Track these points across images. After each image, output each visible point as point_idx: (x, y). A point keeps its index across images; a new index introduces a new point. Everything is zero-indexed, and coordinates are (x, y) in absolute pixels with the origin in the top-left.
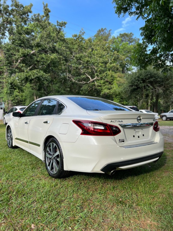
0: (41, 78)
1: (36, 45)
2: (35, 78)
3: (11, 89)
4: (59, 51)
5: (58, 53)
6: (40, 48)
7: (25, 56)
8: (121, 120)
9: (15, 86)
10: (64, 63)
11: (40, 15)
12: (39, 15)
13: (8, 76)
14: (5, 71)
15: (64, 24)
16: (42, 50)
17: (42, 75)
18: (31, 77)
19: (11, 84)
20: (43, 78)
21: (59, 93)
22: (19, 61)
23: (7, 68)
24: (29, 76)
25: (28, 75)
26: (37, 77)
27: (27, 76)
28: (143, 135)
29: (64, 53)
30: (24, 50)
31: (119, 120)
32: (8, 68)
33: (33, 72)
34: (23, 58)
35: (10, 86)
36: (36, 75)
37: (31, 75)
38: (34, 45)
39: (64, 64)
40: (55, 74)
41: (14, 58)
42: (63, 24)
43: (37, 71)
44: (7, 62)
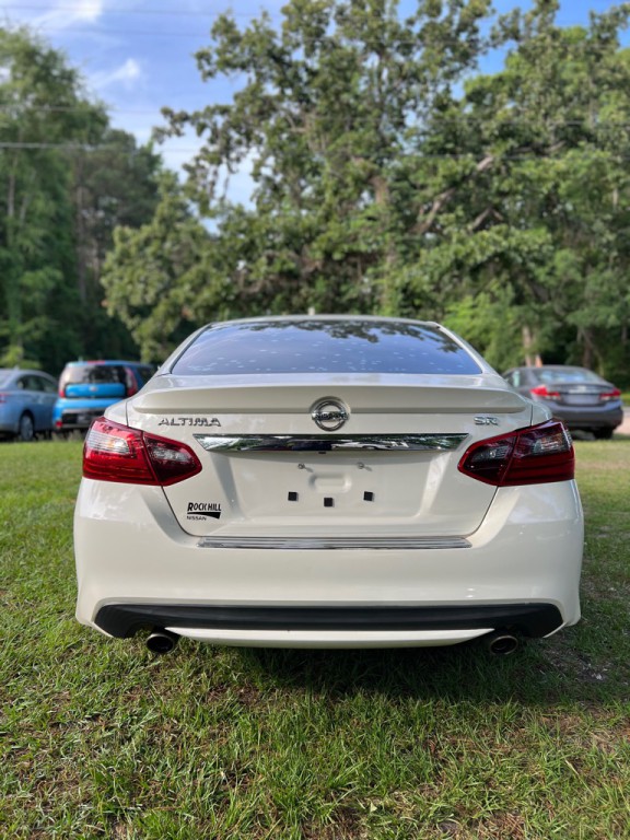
0: (513, 254)
1: (496, 133)
2: (491, 259)
3: (405, 307)
4: (600, 134)
5: (596, 141)
6: (512, 142)
7: (454, 183)
8: (209, 418)
9: (419, 296)
10: (617, 179)
11: (522, 13)
12: (516, 14)
13: (395, 266)
14: (387, 249)
15: (622, 15)
16: (521, 146)
17: (519, 245)
18: (475, 259)
19: (404, 291)
20: (521, 255)
21: (611, 305)
22: (437, 205)
23: (393, 238)
24: (468, 255)
25: (463, 250)
26: (496, 255)
27: (460, 257)
28: (368, 496)
29: (621, 136)
30: (451, 162)
31: (201, 416)
32: (399, 238)
33: (483, 238)
34: (451, 191)
35: (400, 296)
36: (492, 249)
37: (473, 251)
38: (492, 134)
39: (622, 181)
40: (576, 231)
41: (417, 199)
42: (617, 15)
43: (499, 233)
44: (396, 215)
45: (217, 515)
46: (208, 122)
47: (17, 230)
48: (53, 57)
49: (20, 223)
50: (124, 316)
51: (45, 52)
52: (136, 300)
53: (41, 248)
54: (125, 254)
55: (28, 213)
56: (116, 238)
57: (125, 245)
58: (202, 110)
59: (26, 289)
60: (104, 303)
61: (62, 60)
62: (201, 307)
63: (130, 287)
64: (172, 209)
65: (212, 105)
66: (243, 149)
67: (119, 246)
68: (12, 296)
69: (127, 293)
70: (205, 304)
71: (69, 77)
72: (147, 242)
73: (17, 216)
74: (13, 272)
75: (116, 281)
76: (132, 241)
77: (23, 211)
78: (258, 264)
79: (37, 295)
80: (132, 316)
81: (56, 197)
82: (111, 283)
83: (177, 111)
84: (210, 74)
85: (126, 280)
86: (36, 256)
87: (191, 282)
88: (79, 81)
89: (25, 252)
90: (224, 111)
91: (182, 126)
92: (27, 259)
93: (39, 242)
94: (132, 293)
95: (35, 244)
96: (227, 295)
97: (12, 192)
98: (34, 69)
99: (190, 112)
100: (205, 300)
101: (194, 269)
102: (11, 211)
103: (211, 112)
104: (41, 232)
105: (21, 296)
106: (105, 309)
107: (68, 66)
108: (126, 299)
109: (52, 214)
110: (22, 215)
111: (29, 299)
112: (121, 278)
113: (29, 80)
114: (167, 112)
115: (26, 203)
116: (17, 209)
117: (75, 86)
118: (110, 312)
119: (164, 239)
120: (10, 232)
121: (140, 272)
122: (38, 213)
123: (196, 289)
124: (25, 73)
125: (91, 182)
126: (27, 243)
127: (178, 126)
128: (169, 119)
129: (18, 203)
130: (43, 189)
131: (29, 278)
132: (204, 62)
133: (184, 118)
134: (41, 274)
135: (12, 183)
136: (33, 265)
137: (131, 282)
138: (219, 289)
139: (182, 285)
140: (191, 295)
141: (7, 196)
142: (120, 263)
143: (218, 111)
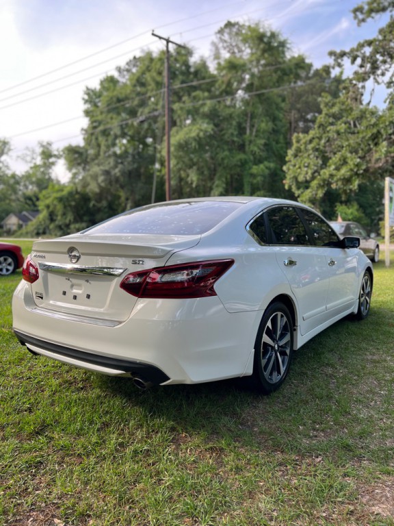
45: (42, 298)
46: (359, 53)
47: (250, 142)
48: (273, 35)
49: (253, 138)
50: (294, 189)
51: (268, 34)
52: (301, 178)
53: (263, 151)
54: (298, 150)
55: (257, 131)
56: (294, 141)
57: (299, 145)
58: (355, 45)
59: (253, 176)
60: (284, 182)
61: (278, 35)
62: (340, 179)
63: (299, 170)
64: (327, 117)
65: (362, 41)
66: (387, 66)
67: (295, 145)
68: (246, 180)
69: (297, 174)
70: (342, 177)
71: (283, 44)
72: (311, 141)
73: (251, 134)
74: (247, 167)
75: (291, 167)
76: (303, 141)
77: (254, 130)
78: (380, 147)
79: (259, 179)
80: (298, 188)
81: (274, 119)
82: (289, 169)
83: (338, 51)
84: (363, 20)
85: (297, 166)
86: (260, 156)
87: (335, 164)
88: (288, 46)
89: (254, 154)
90: (370, 43)
91: (342, 60)
92: (255, 158)
93: (262, 147)
94: (299, 174)
95: (260, 149)
96: (358, 170)
97: (249, 121)
98: (262, 46)
99: (347, 50)
100: (343, 175)
101: (338, 155)
102: (248, 132)
103: (361, 46)
104: (262, 141)
105: (251, 180)
106: (284, 185)
107: (282, 38)
108: (296, 178)
109: (270, 130)
110: (254, 134)
111: (255, 181)
112: (295, 166)
113: (259, 53)
114: (331, 54)
115: (256, 126)
116: (251, 130)
117: (286, 49)
118: (286, 187)
119: (320, 138)
120: (247, 143)
121: (306, 160)
122: (262, 130)
123: (338, 169)
124: (257, 49)
125: (298, 106)
126: (255, 149)
127: (339, 61)
128: (333, 57)
129: (252, 126)
130: (267, 115)
131: (255, 169)
132: (358, 13)
133: (343, 54)
134: (262, 166)
135: (249, 115)
136: (258, 161)
137: (300, 168)
138: (352, 166)
139: (330, 166)
140: (334, 172)
141: (246, 124)
142: (296, 156)
143: (365, 44)
